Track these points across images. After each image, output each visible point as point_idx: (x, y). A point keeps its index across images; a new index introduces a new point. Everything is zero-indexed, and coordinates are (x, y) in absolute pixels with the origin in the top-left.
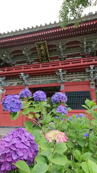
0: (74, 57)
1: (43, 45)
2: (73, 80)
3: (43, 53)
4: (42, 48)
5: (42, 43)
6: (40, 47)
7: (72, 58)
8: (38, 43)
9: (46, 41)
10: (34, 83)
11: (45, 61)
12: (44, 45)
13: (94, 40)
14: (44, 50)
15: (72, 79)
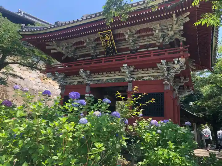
0: (148, 48)
1: (107, 34)
2: (143, 79)
3: (108, 44)
4: (107, 38)
5: (106, 32)
6: (104, 37)
7: (146, 50)
8: (102, 32)
9: (110, 30)
10: (97, 82)
11: (112, 54)
12: (109, 34)
13: (171, 27)
14: (109, 40)
15: (143, 77)
